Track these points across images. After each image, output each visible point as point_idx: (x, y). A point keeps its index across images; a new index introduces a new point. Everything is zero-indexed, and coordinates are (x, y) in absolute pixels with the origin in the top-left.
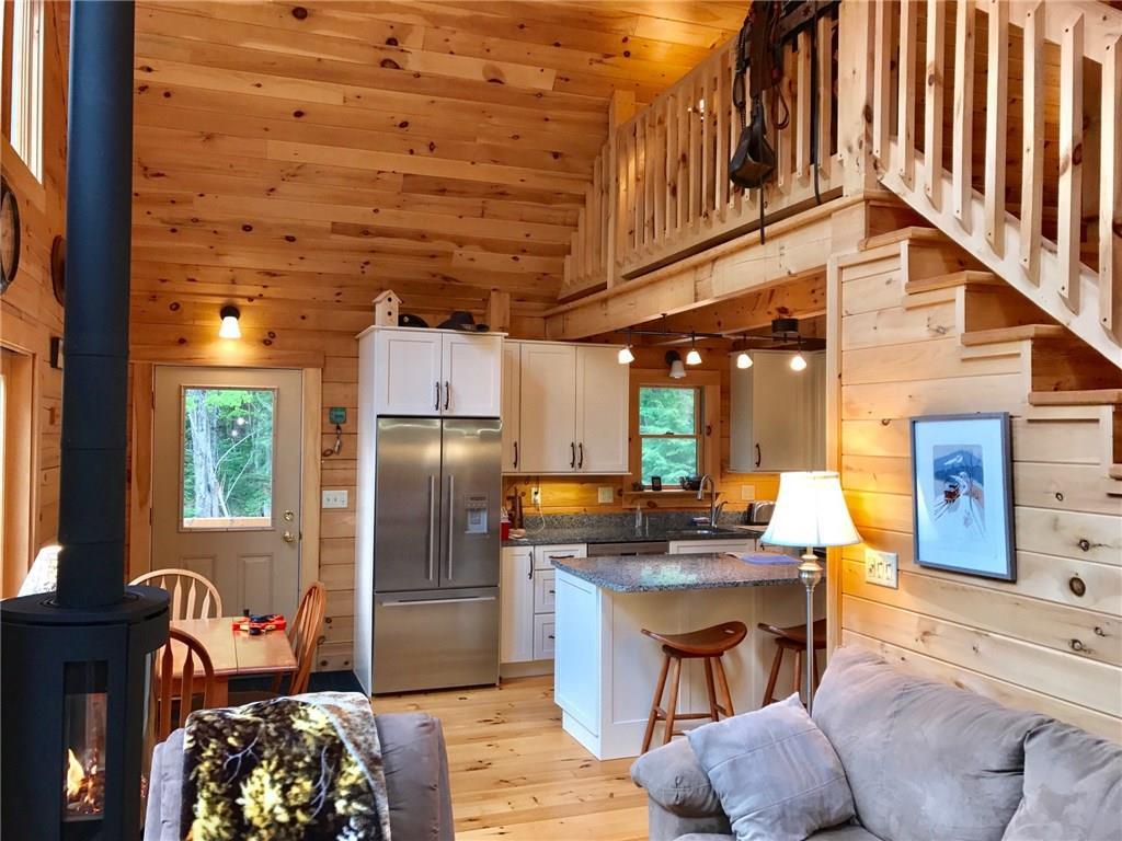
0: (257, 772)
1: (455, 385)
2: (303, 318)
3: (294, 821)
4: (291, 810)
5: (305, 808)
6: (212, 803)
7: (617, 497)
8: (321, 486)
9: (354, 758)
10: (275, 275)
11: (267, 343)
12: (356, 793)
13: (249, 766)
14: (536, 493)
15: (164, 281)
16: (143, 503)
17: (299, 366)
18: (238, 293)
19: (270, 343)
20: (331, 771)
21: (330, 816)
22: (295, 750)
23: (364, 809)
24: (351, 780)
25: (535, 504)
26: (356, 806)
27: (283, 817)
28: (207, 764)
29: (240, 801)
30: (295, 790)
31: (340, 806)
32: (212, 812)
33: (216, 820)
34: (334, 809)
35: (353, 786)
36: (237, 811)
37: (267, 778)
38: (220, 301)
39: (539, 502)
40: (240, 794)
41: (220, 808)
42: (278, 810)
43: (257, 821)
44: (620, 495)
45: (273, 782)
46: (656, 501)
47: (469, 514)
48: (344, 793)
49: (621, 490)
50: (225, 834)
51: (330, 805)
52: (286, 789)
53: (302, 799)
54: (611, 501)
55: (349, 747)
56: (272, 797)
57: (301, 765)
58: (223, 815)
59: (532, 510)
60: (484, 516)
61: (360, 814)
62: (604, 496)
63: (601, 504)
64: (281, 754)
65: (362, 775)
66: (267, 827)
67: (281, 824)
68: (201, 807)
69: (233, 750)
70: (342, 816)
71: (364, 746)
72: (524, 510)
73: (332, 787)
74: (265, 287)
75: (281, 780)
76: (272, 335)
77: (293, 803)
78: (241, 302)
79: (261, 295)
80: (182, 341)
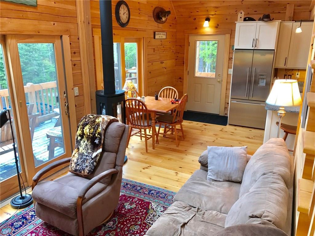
0: (87, 126)
1: (260, 39)
2: (227, 19)
3: (90, 135)
4: (90, 133)
5: (92, 134)
6: (80, 129)
8: (228, 68)
9: (100, 128)
10: (218, 8)
11: (216, 27)
12: (99, 134)
13: (87, 124)
14: (298, 74)
15: (191, 12)
16: (186, 69)
17: (224, 34)
18: (210, 14)
19: (218, 27)
20: (96, 129)
21: (95, 136)
22: (93, 124)
23: (100, 137)
24: (99, 131)
26: (99, 136)
27: (89, 134)
28: (82, 123)
29: (84, 130)
30: (91, 130)
31: (96, 135)
32: (80, 130)
33: (80, 132)
34: (95, 135)
35: (99, 132)
36: (83, 131)
37: (88, 127)
38: (205, 16)
40: (84, 129)
41: (81, 130)
42: (88, 133)
43: (85, 134)
45: (89, 128)
47: (260, 80)
48: (97, 133)
50: (81, 134)
51: (95, 134)
52: (90, 130)
53: (92, 132)
55: (100, 126)
56: (88, 130)
57: (93, 127)
58: (81, 131)
60: (265, 81)
61: (99, 137)
64: (91, 124)
65: (100, 131)
66: (87, 135)
67: (88, 135)
68: (79, 129)
69: (86, 122)
70: (96, 137)
71: (102, 126)
73: (96, 132)
74: (216, 11)
75: (90, 128)
76: (218, 25)
77: (90, 132)
78: (211, 16)
79: (215, 14)
80: (196, 28)
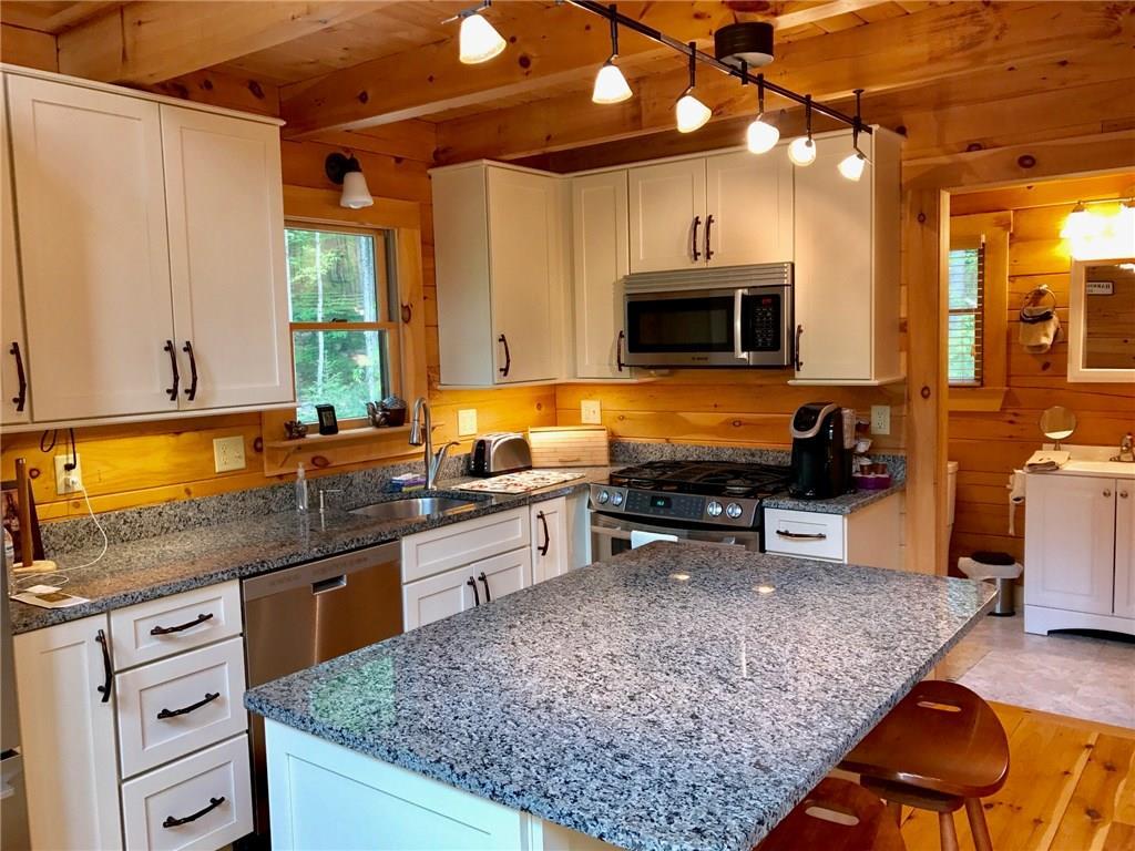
7: (252, 454)
14: (69, 467)
25: (68, 494)
39: (79, 487)
44: (259, 450)
46: (327, 454)
49: (259, 440)
54: (241, 464)
59: (60, 508)
62: (227, 455)
63: (224, 474)
72: (41, 511)
